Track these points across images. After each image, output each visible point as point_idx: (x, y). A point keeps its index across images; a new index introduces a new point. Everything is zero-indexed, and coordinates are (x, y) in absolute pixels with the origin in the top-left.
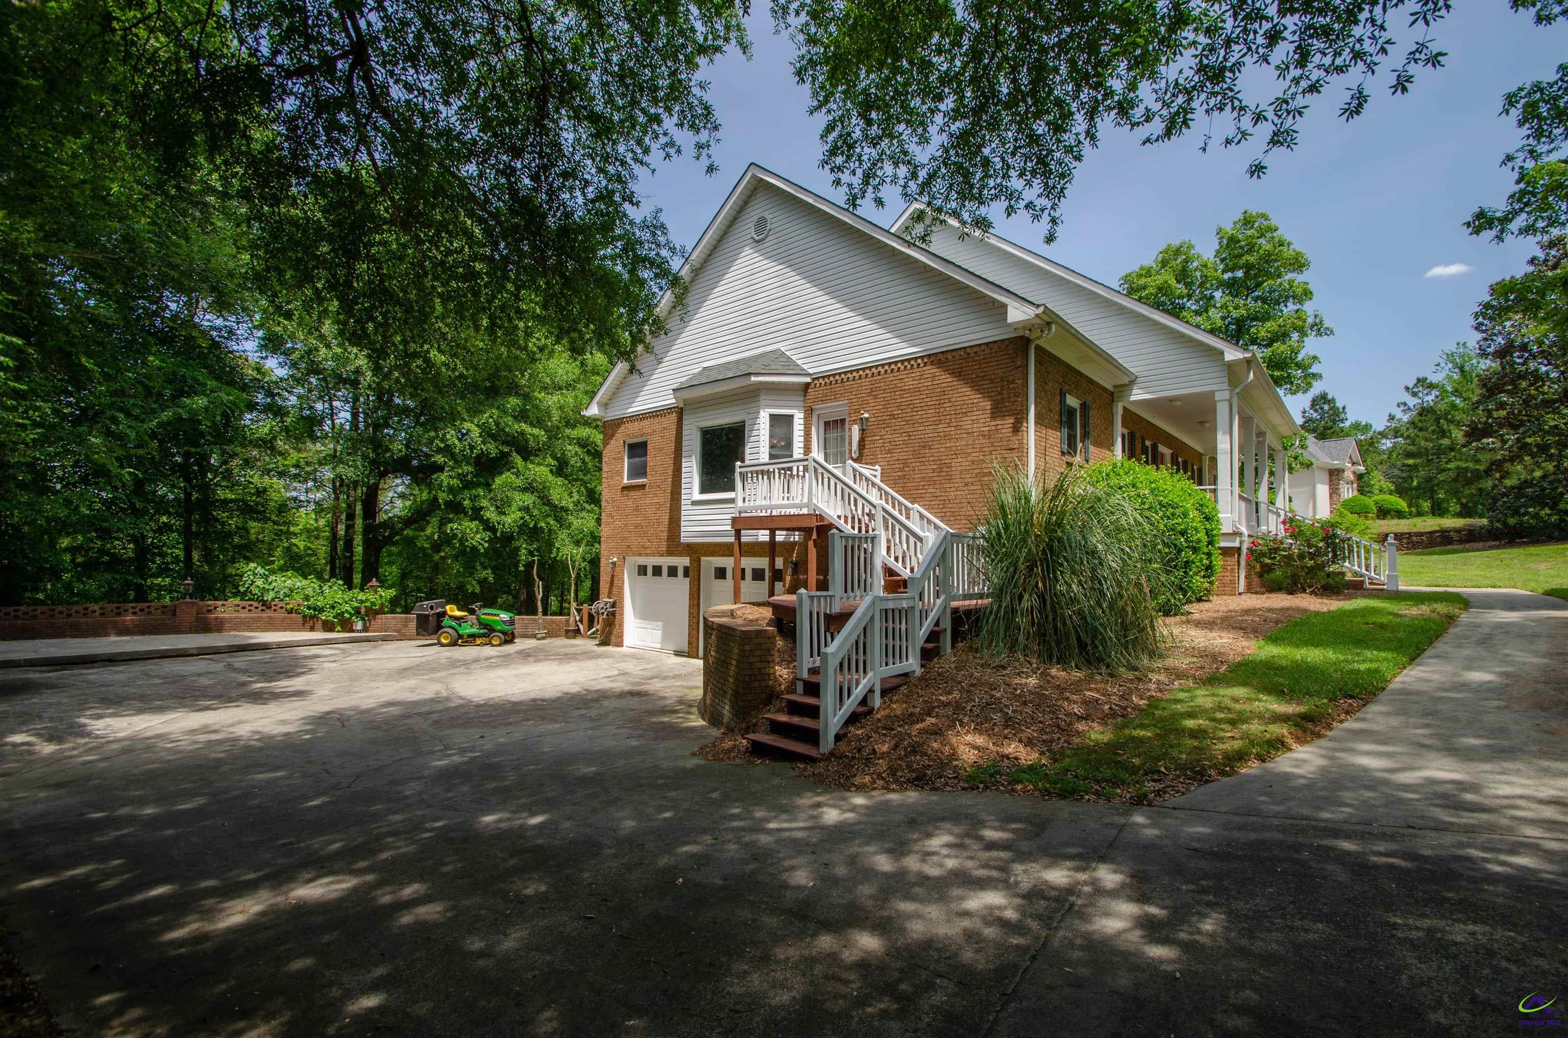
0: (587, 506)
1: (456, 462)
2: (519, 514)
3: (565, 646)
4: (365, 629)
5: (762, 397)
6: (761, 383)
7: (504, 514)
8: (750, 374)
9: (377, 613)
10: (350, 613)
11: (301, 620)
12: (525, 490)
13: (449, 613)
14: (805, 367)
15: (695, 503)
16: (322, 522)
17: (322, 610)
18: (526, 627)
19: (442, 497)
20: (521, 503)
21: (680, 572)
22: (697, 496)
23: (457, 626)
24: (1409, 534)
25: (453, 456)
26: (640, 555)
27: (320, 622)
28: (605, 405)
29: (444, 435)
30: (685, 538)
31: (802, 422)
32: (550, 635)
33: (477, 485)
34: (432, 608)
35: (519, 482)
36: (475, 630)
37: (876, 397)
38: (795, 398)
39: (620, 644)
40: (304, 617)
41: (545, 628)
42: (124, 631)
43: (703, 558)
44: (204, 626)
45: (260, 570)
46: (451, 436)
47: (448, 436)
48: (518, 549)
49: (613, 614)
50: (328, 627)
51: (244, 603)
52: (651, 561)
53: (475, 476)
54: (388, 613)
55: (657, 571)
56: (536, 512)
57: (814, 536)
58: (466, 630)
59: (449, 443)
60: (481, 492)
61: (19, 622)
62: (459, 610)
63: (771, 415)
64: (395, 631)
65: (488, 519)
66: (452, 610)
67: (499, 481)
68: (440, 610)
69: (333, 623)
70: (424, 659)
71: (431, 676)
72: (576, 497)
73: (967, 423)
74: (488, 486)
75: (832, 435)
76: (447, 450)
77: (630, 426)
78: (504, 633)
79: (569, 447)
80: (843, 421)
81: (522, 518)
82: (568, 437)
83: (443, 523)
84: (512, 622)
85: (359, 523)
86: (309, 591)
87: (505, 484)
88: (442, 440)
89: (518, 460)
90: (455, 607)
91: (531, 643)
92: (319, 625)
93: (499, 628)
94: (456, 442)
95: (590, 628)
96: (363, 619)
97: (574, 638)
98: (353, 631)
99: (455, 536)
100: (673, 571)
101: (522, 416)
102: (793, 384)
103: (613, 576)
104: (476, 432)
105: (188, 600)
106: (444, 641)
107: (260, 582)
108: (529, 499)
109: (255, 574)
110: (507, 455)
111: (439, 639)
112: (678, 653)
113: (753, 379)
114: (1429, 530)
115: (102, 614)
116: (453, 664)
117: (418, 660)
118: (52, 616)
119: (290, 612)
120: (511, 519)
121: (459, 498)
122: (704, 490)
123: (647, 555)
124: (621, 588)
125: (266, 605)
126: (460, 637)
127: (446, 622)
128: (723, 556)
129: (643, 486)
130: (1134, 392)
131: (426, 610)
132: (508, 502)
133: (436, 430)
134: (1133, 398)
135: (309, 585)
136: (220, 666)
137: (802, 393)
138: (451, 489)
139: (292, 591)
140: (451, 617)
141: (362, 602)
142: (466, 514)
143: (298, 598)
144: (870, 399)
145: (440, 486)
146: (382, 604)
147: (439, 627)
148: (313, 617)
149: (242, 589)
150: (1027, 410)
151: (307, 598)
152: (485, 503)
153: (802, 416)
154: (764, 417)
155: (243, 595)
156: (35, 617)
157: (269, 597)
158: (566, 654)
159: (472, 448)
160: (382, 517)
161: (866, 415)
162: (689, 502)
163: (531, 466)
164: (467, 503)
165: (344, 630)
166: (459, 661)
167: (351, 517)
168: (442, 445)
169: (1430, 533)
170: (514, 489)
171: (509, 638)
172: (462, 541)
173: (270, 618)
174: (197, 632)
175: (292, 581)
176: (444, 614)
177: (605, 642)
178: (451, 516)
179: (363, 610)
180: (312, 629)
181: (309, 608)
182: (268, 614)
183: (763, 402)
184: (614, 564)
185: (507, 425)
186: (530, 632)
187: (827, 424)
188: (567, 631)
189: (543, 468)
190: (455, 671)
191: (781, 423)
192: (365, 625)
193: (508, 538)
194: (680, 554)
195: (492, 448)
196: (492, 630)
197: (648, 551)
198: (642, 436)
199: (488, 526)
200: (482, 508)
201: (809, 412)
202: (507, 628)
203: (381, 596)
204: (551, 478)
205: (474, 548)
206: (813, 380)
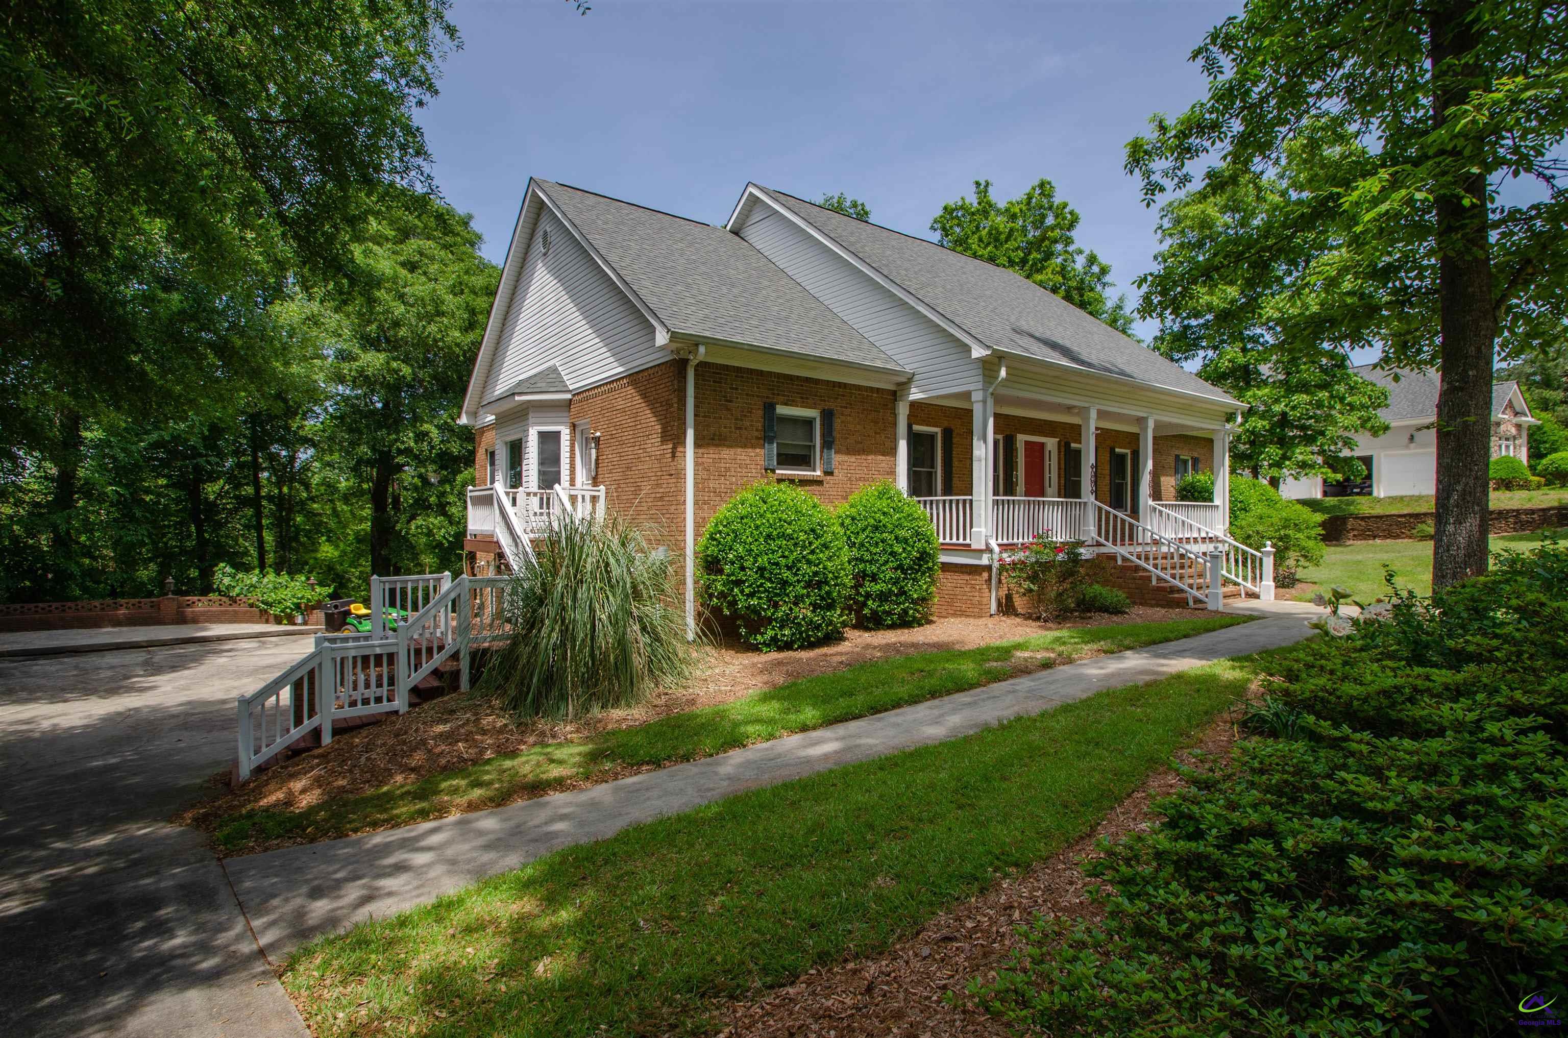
4: (305, 623)
5: (531, 415)
6: (529, 401)
8: (515, 394)
9: (311, 608)
10: (292, 609)
11: (258, 614)
13: (353, 611)
14: (565, 384)
17: (272, 605)
24: (1517, 511)
27: (271, 616)
31: (567, 438)
34: (336, 607)
37: (603, 416)
38: (560, 414)
40: (261, 611)
42: (117, 623)
44: (181, 619)
45: (228, 569)
50: (278, 621)
51: (215, 599)
61: (37, 616)
63: (539, 433)
66: (359, 609)
68: (345, 609)
69: (280, 617)
92: (272, 619)
96: (302, 614)
98: (295, 624)
102: (559, 400)
105: (169, 596)
107: (228, 580)
109: (224, 573)
113: (517, 398)
114: (1543, 506)
115: (103, 609)
118: (64, 611)
119: (251, 606)
125: (233, 600)
127: (350, 620)
130: (913, 390)
131: (330, 609)
137: (565, 409)
139: (255, 588)
140: (355, 615)
141: (300, 598)
144: (601, 418)
148: (266, 611)
149: (214, 586)
150: (685, 433)
151: (263, 594)
153: (568, 431)
154: (533, 434)
155: (215, 592)
156: (50, 611)
157: (235, 593)
161: (598, 434)
165: (289, 623)
169: (1543, 510)
173: (235, 611)
174: (177, 623)
176: (348, 613)
179: (301, 606)
180: (267, 622)
181: (264, 603)
182: (235, 608)
183: (531, 420)
191: (549, 440)
192: (304, 619)
201: (573, 428)
203: (318, 593)
206: (574, 395)
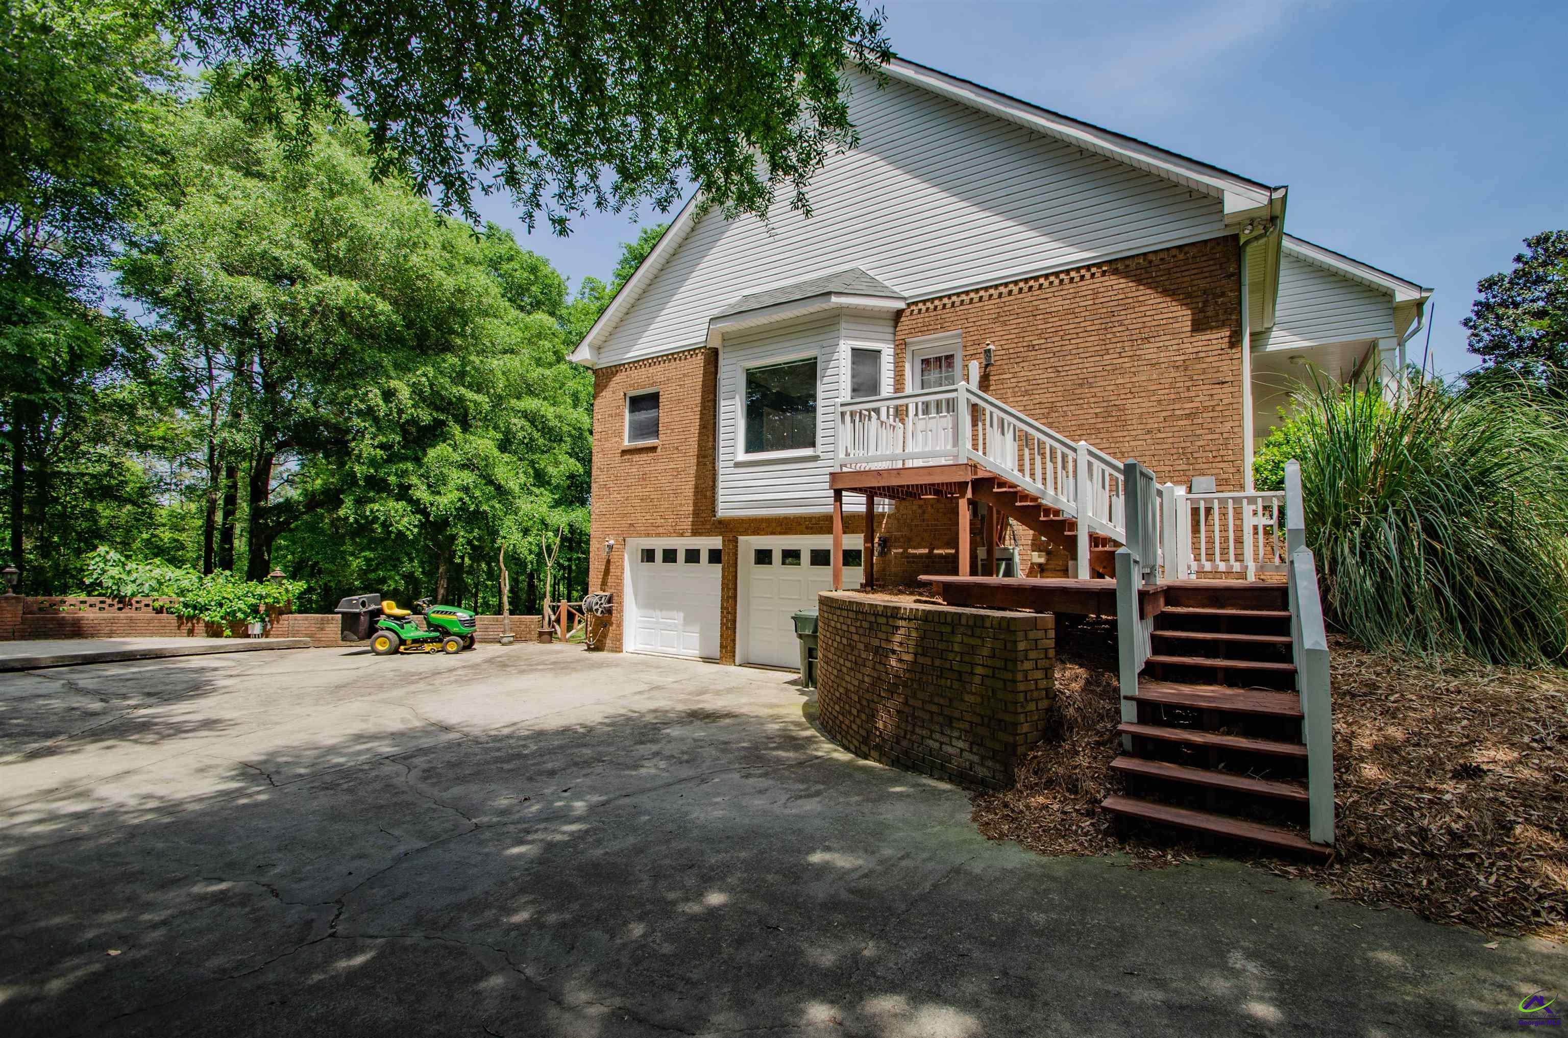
0: (536, 490)
1: (379, 429)
2: (456, 495)
3: (542, 653)
4: (265, 633)
5: (843, 325)
6: (847, 306)
7: (439, 493)
8: (829, 293)
9: (281, 612)
10: (244, 613)
11: (175, 623)
12: (463, 467)
13: (387, 611)
14: (896, 289)
15: (738, 465)
16: (193, 507)
17: (204, 608)
18: (486, 630)
19: (359, 470)
20: (460, 481)
21: (704, 556)
22: (742, 456)
23: (397, 628)
25: (376, 420)
26: (648, 535)
27: (202, 624)
28: (598, 349)
29: (366, 394)
30: (724, 510)
31: (891, 359)
32: (517, 639)
33: (405, 459)
34: (363, 604)
35: (456, 457)
36: (421, 634)
37: (1004, 323)
38: (880, 329)
39: (618, 649)
40: (180, 617)
41: (511, 630)
43: (740, 538)
45: (114, 555)
46: (375, 396)
47: (370, 395)
48: (453, 538)
49: (609, 611)
50: (214, 631)
51: (92, 600)
52: (659, 544)
53: (403, 447)
54: (295, 612)
55: (670, 556)
56: (478, 493)
57: (969, 494)
58: (410, 633)
59: (372, 403)
60: (410, 466)
62: (399, 607)
63: (853, 349)
64: (307, 635)
65: (419, 500)
66: (391, 608)
67: (432, 453)
68: (373, 607)
69: (220, 625)
70: (360, 673)
71: (381, 696)
72: (522, 478)
73: (1149, 351)
74: (418, 461)
75: (934, 375)
76: (369, 413)
77: (634, 373)
78: (463, 637)
79: (516, 421)
80: (950, 358)
81: (461, 499)
82: (512, 408)
83: (360, 502)
84: (472, 623)
85: (244, 508)
86: (185, 584)
87: (439, 459)
88: (362, 401)
89: (456, 430)
90: (393, 603)
91: (494, 650)
92: (200, 628)
93: (455, 630)
94: (381, 402)
95: (569, 630)
96: (263, 620)
97: (550, 642)
98: (248, 636)
99: (376, 519)
100: (693, 556)
101: (460, 377)
102: (881, 309)
103: (608, 562)
104: (404, 393)
105: (11, 594)
106: (380, 648)
107: (115, 572)
108: (468, 478)
109: (106, 561)
110: (443, 423)
111: (372, 645)
112: (707, 660)
113: (836, 300)
116: (407, 679)
117: (354, 674)
119: (159, 611)
120: (447, 500)
121: (382, 473)
122: (750, 448)
123: (658, 535)
124: (620, 578)
125: (124, 601)
126: (403, 642)
127: (383, 622)
128: (773, 533)
129: (653, 449)
131: (356, 606)
132: (443, 480)
133: (354, 387)
134: (1269, 348)
135: (186, 577)
136: (56, 685)
137: (892, 323)
138: (373, 462)
139: (161, 584)
140: (389, 616)
141: (261, 597)
142: (390, 493)
143: (171, 591)
144: (998, 328)
145: (359, 456)
146: (289, 602)
147: (372, 630)
148: (190, 618)
149: (88, 581)
151: (182, 592)
152: (414, 480)
153: (891, 351)
154: (844, 349)
155: (90, 589)
157: (128, 590)
158: (554, 663)
159: (400, 412)
160: (273, 500)
161: (992, 347)
162: (731, 464)
163: (472, 438)
164: (392, 479)
165: (235, 635)
166: (413, 674)
167: (230, 500)
168: (363, 406)
170: (451, 464)
171: (468, 644)
172: (385, 525)
173: (130, 619)
174: (23, 638)
175: (161, 570)
176: (380, 612)
177: (598, 647)
178: (372, 494)
179: (262, 608)
180: (191, 633)
181: (186, 605)
182: (127, 613)
183: (843, 332)
184: (611, 547)
185: (443, 388)
186: (492, 635)
187: (926, 362)
188: (541, 634)
189: (486, 441)
190: (412, 688)
191: (865, 359)
192: (264, 628)
193: (443, 523)
194: (709, 533)
195: (425, 416)
196: (447, 633)
197: (661, 530)
198: (652, 385)
199: (419, 508)
200: (410, 486)
201: (901, 347)
202: (465, 630)
203: (287, 591)
204: (496, 453)
205: (400, 534)
206: (909, 305)
